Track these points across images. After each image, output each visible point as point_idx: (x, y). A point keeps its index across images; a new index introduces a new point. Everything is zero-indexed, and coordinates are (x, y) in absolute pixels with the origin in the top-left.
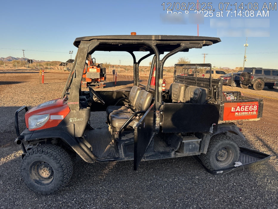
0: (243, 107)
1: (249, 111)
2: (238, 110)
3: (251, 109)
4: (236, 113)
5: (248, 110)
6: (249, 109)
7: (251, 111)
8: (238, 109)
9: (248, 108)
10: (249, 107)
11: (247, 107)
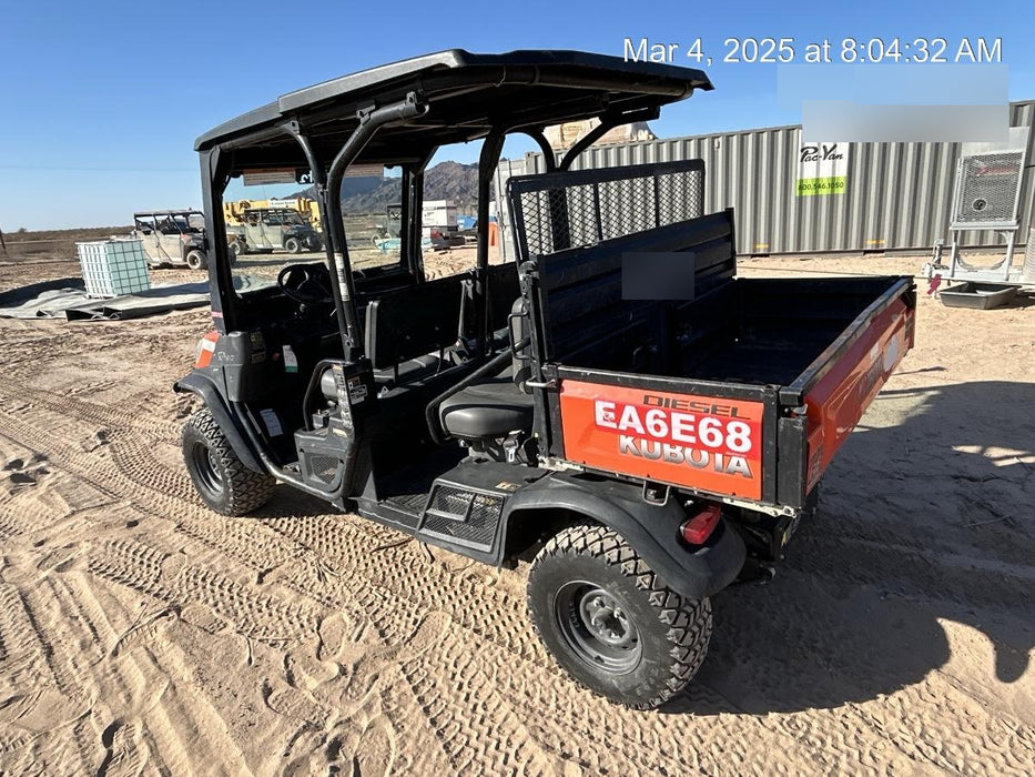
0: (656, 417)
1: (699, 446)
2: (630, 424)
3: (711, 437)
4: (623, 438)
5: (692, 439)
6: (695, 433)
7: (712, 451)
8: (630, 420)
9: (691, 428)
10: (696, 424)
11: (683, 422)
